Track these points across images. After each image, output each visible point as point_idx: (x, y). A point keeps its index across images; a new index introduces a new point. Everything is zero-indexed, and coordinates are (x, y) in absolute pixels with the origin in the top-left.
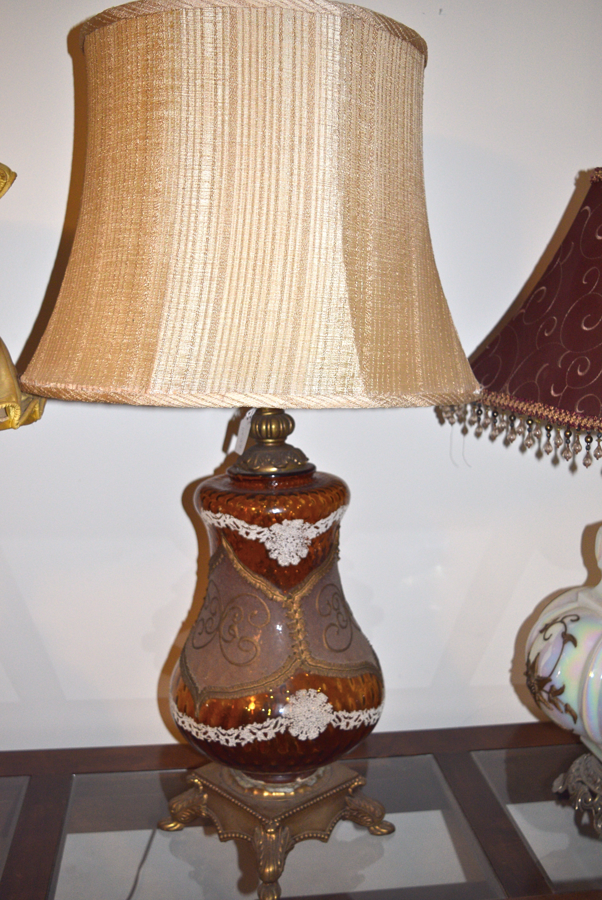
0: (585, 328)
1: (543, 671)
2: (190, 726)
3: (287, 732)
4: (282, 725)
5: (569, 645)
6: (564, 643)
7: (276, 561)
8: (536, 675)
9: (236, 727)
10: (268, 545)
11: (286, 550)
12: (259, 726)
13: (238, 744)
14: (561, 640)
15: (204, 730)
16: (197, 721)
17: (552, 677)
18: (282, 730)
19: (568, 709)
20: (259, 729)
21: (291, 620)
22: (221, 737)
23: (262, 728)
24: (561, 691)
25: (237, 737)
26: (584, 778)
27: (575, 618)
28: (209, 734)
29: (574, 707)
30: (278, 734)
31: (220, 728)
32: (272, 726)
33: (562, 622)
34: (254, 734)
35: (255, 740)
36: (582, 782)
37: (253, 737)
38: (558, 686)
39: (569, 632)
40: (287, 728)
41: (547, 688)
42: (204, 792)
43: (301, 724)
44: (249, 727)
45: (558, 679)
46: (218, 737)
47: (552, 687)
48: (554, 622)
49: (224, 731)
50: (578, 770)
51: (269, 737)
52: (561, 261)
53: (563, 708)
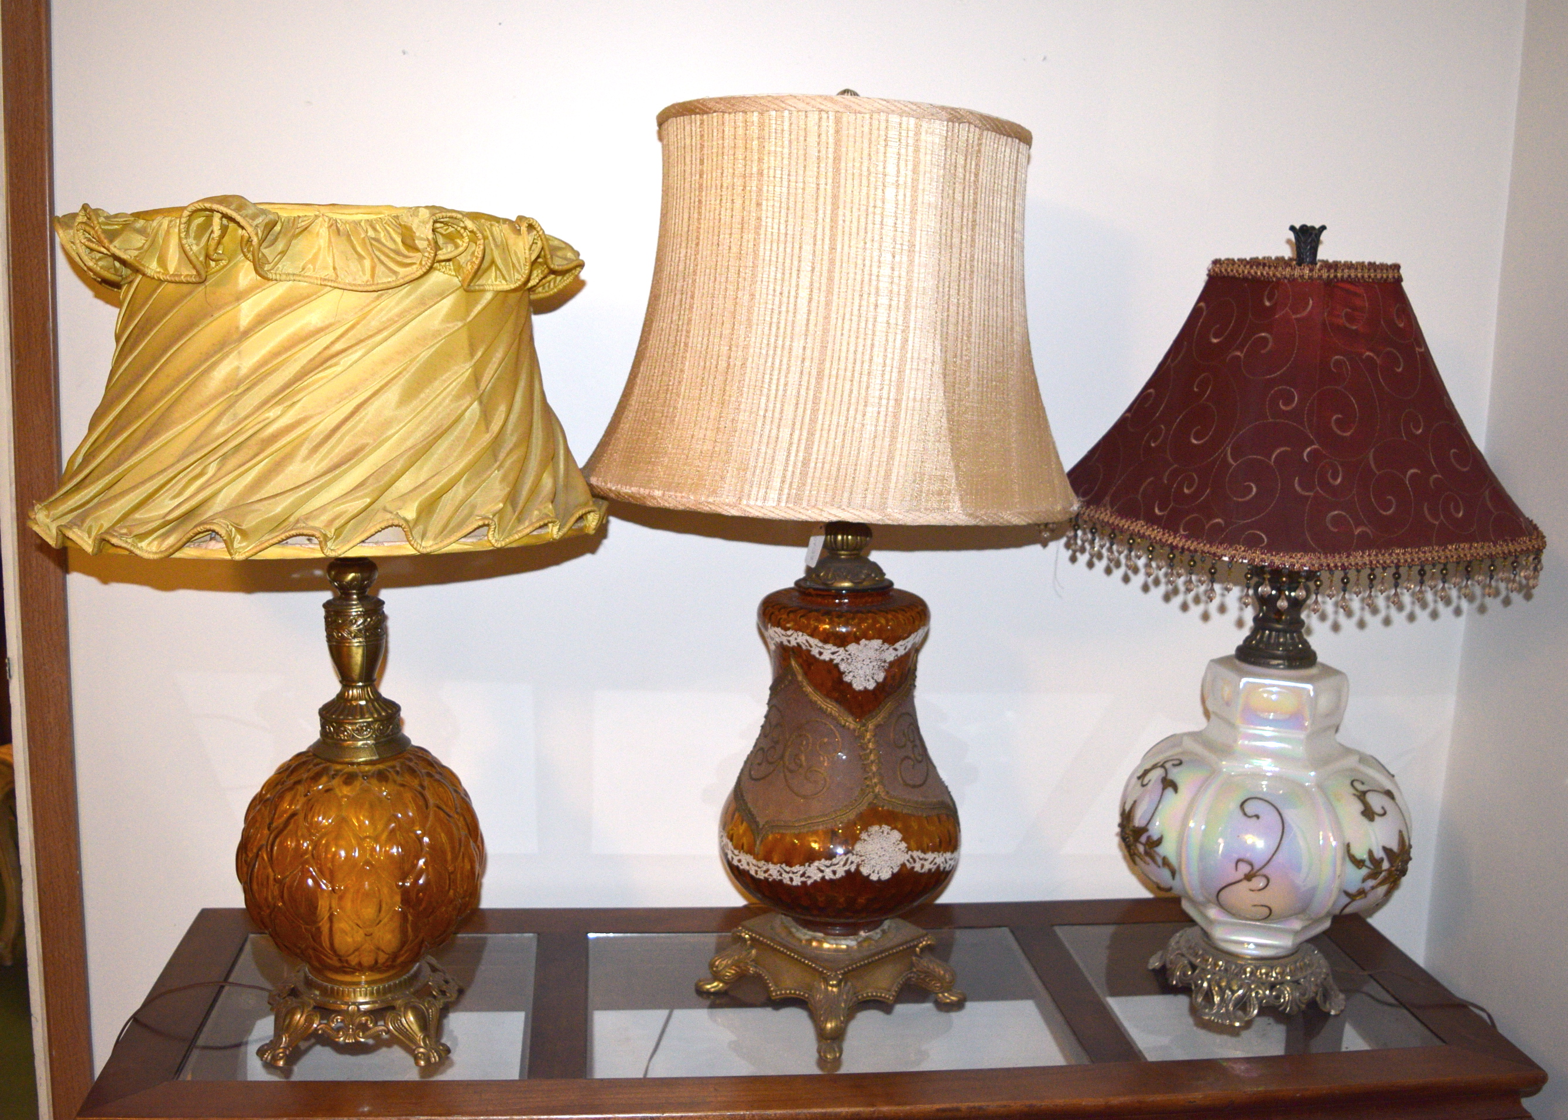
0: (1194, 442)
1: (1138, 821)
2: (748, 864)
3: (857, 870)
4: (852, 863)
5: (1170, 791)
6: (1164, 789)
7: (850, 685)
8: (1131, 825)
9: (802, 864)
10: (843, 667)
11: (861, 672)
12: (828, 863)
13: (804, 883)
14: (1160, 786)
15: (764, 868)
16: (757, 857)
17: (1150, 827)
18: (853, 869)
19: (1166, 863)
20: (828, 867)
21: (865, 750)
22: (785, 875)
23: (831, 865)
24: (1159, 841)
25: (803, 875)
26: (1184, 951)
27: (1177, 762)
28: (770, 872)
29: (1173, 860)
30: (848, 872)
31: (784, 866)
32: (842, 863)
33: (1163, 766)
34: (822, 871)
35: (823, 878)
36: (1183, 955)
37: (820, 875)
38: (1155, 837)
39: (1170, 776)
40: (858, 866)
41: (1143, 839)
42: (752, 947)
43: (873, 862)
44: (816, 863)
45: (1157, 828)
46: (781, 875)
47: (1149, 838)
48: (1154, 767)
49: (788, 869)
50: (1178, 942)
51: (838, 876)
52: (1173, 361)
53: (1160, 861)
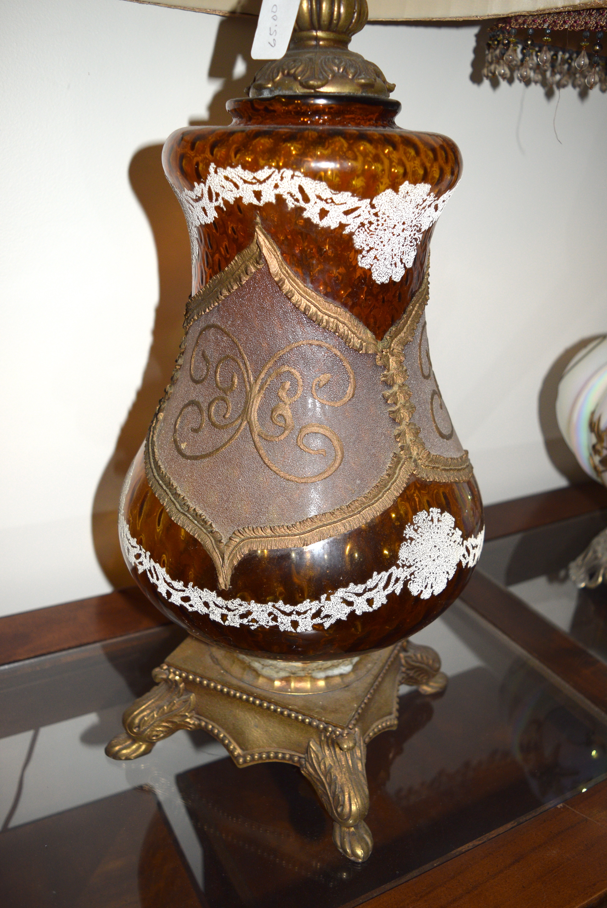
2: (206, 604)
3: (405, 590)
4: (397, 580)
7: (367, 273)
9: (316, 597)
10: (359, 241)
12: (360, 588)
13: (318, 627)
15: (242, 610)
16: (225, 595)
18: (398, 590)
20: (359, 595)
22: (282, 618)
23: (365, 591)
25: (317, 614)
28: (254, 616)
30: (391, 597)
31: (280, 604)
32: (382, 585)
34: (350, 604)
35: (352, 614)
37: (348, 610)
40: (406, 583)
43: (425, 573)
44: (341, 592)
46: (275, 619)
49: (288, 608)
51: (377, 605)
